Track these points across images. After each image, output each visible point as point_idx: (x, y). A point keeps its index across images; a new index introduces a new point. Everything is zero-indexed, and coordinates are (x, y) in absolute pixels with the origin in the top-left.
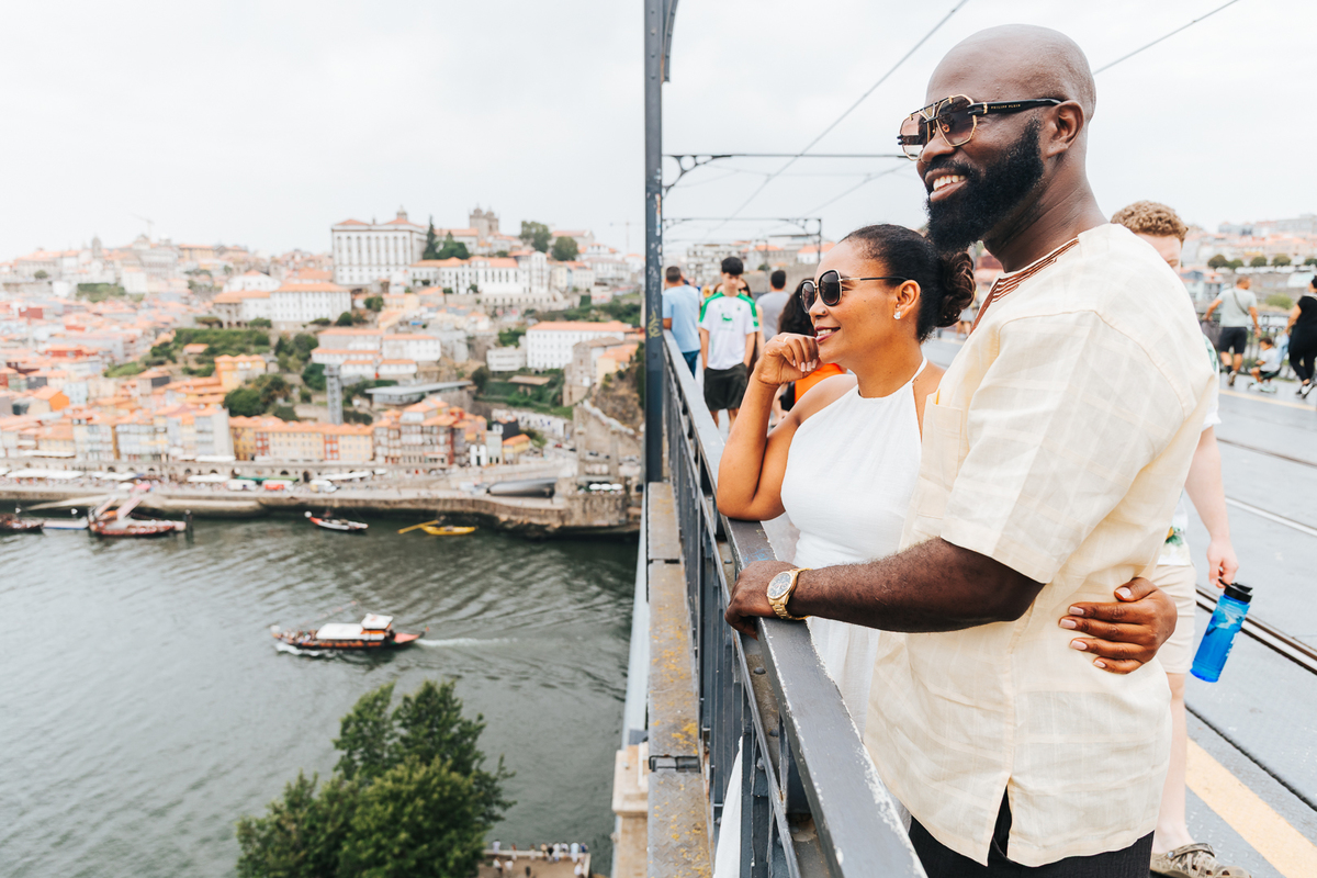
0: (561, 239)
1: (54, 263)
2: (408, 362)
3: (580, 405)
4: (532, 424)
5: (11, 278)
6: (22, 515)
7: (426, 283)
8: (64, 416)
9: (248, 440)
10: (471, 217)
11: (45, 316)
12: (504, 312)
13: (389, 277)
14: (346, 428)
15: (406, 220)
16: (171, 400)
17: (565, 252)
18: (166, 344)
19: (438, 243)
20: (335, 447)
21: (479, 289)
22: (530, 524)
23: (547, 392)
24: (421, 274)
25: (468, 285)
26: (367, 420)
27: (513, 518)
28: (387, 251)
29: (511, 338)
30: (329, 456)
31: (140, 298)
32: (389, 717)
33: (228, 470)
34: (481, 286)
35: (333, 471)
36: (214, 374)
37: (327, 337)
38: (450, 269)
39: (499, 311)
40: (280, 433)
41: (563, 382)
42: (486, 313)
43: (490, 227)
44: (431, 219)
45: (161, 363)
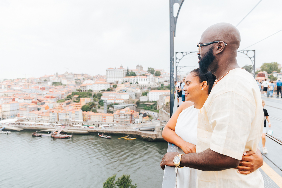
0: (157, 71)
1: (48, 78)
2: (122, 99)
3: (161, 109)
4: (150, 114)
5: (39, 81)
6: (38, 133)
7: (126, 82)
8: (48, 111)
9: (86, 117)
10: (137, 67)
11: (46, 89)
12: (144, 88)
13: (118, 80)
14: (108, 114)
15: (122, 68)
16: (70, 108)
17: (158, 74)
18: (70, 95)
19: (129, 73)
20: (105, 119)
21: (138, 83)
22: (149, 138)
23: (153, 106)
24: (125, 79)
25: (136, 82)
26: (112, 112)
27: (145, 136)
28: (118, 75)
29: (145, 94)
30: (104, 121)
31: (65, 85)
32: (115, 183)
33: (81, 124)
34: (139, 82)
35: (105, 124)
36: (80, 102)
37: (104, 94)
38: (132, 78)
39: (142, 88)
40: (93, 115)
41: (157, 104)
42: (140, 88)
43: (141, 69)
44: (128, 67)
45: (69, 99)
